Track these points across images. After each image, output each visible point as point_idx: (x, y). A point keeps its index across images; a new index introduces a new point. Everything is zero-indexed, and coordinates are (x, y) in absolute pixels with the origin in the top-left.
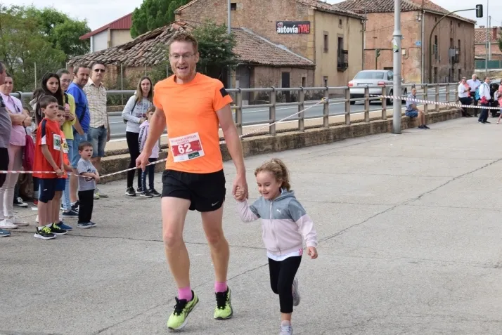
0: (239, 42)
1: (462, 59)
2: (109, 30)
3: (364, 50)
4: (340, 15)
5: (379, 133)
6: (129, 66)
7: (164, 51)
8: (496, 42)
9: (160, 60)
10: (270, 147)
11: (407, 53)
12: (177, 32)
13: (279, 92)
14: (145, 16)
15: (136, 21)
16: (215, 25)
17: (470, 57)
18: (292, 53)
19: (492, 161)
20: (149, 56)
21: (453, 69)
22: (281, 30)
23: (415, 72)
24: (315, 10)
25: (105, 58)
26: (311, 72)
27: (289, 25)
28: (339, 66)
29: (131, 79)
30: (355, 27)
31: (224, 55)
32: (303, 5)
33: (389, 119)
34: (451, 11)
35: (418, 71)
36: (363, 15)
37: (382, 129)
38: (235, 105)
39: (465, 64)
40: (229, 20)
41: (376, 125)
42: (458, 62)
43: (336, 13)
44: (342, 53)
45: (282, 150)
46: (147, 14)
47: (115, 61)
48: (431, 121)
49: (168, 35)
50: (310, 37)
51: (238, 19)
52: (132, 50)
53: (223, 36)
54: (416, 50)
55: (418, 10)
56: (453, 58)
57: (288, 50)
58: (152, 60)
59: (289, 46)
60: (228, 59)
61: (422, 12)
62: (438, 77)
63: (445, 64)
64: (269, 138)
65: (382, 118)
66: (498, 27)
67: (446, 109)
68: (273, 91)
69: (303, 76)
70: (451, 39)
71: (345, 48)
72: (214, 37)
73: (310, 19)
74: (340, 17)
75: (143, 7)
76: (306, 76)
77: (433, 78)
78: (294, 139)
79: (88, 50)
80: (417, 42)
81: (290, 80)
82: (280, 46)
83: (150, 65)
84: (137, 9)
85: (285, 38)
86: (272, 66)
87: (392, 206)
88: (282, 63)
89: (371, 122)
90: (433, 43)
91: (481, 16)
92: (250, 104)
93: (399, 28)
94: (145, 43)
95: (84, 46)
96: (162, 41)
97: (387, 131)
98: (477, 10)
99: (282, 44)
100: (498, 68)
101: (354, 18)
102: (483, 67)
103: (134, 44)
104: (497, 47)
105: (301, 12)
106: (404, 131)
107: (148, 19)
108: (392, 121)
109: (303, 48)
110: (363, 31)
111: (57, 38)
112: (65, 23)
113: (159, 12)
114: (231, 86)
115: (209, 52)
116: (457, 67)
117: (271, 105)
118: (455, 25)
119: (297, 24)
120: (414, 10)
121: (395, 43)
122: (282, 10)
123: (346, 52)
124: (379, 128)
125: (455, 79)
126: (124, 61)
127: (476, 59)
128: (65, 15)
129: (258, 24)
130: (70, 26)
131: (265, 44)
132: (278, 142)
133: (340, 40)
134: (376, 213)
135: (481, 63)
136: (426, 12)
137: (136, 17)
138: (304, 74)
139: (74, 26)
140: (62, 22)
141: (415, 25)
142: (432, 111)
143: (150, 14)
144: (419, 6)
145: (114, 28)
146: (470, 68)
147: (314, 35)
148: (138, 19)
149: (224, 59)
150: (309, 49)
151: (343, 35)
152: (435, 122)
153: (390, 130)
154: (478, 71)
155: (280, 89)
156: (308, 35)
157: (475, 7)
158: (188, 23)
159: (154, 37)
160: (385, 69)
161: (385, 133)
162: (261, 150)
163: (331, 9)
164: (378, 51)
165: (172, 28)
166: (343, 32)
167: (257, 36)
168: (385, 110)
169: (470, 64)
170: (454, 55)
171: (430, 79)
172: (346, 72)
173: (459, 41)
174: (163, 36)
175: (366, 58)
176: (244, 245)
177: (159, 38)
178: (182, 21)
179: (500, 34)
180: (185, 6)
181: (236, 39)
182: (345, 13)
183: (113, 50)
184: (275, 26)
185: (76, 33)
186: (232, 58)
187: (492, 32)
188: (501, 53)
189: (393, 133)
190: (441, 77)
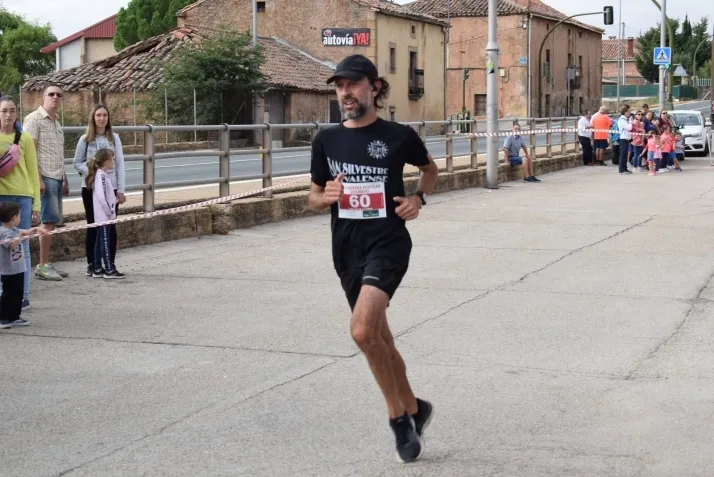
0: (269, 58)
1: (584, 84)
2: (82, 41)
3: (446, 70)
4: (411, 19)
5: (467, 188)
6: (112, 92)
7: (161, 69)
8: (632, 59)
9: (155, 82)
11: (508, 75)
12: (180, 43)
14: (134, 19)
15: (122, 27)
16: (234, 33)
17: (596, 80)
19: (624, 228)
20: (140, 77)
21: (572, 98)
22: (329, 41)
23: (518, 101)
24: (377, 13)
25: (77, 79)
27: (340, 33)
28: (411, 92)
29: (115, 110)
30: (433, 36)
31: (247, 75)
32: (360, 6)
33: (480, 168)
34: (569, 15)
35: (523, 100)
36: (446, 20)
37: (471, 181)
38: (261, 148)
39: (589, 91)
40: (254, 26)
41: (463, 177)
42: (579, 87)
43: (407, 18)
44: (416, 74)
46: (138, 16)
47: (91, 84)
48: (539, 170)
49: (168, 47)
50: (370, 51)
51: (268, 25)
52: (116, 68)
53: (246, 48)
54: (519, 70)
55: (522, 13)
56: (571, 81)
58: (145, 82)
60: (252, 82)
61: (529, 16)
62: (551, 109)
63: (560, 90)
65: (471, 167)
66: (635, 38)
67: (561, 153)
68: (316, 127)
70: (569, 55)
71: (419, 67)
72: (233, 50)
73: (370, 26)
74: (413, 24)
75: (132, 6)
77: (544, 109)
79: (53, 68)
80: (522, 58)
82: (327, 63)
83: (141, 90)
84: (122, 9)
85: (334, 52)
86: (315, 92)
87: (481, 293)
88: (330, 88)
89: (456, 172)
90: (544, 60)
91: (611, 22)
92: (285, 145)
93: (495, 39)
94: (134, 58)
95: (48, 62)
96: (158, 55)
97: (478, 185)
98: (605, 14)
99: (329, 60)
100: (635, 95)
101: (432, 23)
102: (614, 95)
103: (117, 60)
104: (634, 67)
105: (357, 14)
106: (503, 184)
107: (140, 24)
108: (485, 170)
110: (445, 43)
111: (8, 50)
112: (20, 29)
113: (156, 14)
114: (257, 119)
115: (227, 72)
116: (578, 93)
118: (574, 34)
119: (351, 33)
120: (518, 14)
121: (489, 60)
122: (329, 13)
123: (421, 73)
124: (467, 180)
125: (574, 112)
126: (104, 84)
127: (604, 83)
128: (19, 18)
129: (296, 32)
130: (25, 33)
131: (306, 60)
133: (413, 55)
135: (611, 89)
136: (534, 17)
137: (121, 21)
139: (32, 33)
140: (15, 27)
141: (518, 34)
142: (542, 156)
143: (142, 17)
144: (524, 8)
145: (89, 36)
146: (596, 96)
147: (376, 47)
148: (125, 24)
149: (247, 81)
151: (417, 48)
152: (546, 172)
153: (482, 184)
154: (607, 99)
156: (368, 49)
157: (602, 10)
158: (196, 29)
159: (147, 50)
160: (477, 96)
161: (475, 187)
162: (298, 212)
163: (400, 11)
164: (466, 72)
165: (173, 38)
166: (416, 43)
167: (295, 49)
168: (475, 155)
169: (595, 90)
170: (573, 78)
171: (540, 111)
172: (421, 100)
173: (580, 57)
174: (160, 48)
175: (449, 81)
176: (272, 348)
177: (154, 51)
178: (187, 26)
179: (638, 48)
180: (192, 6)
181: (264, 54)
182: (419, 16)
183: (89, 67)
184: (320, 36)
185: (35, 43)
186: (259, 81)
187: (627, 46)
188: (639, 75)
189: (487, 187)
190: (554, 108)
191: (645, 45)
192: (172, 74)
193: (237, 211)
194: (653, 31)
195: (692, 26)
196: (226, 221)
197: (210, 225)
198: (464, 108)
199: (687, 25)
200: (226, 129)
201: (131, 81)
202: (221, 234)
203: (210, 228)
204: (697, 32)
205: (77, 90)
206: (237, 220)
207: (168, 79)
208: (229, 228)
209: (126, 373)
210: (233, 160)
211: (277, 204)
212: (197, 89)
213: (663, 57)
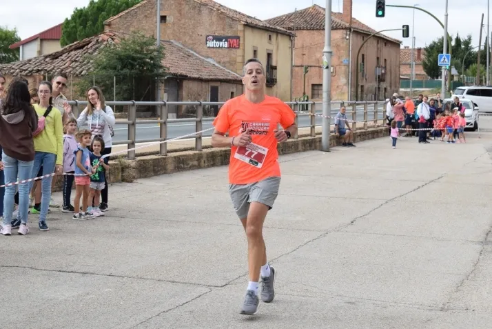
0: (168, 55)
1: (388, 78)
2: (39, 40)
3: (292, 67)
4: (268, 30)
5: (307, 150)
7: (91, 61)
8: (420, 62)
9: (87, 70)
10: (196, 163)
11: (335, 71)
12: (105, 43)
13: (207, 106)
14: (74, 27)
15: (66, 32)
16: (143, 36)
17: (396, 77)
18: (222, 67)
19: (424, 183)
20: (77, 66)
21: (379, 88)
22: (210, 44)
23: (342, 89)
24: (245, 25)
25: (31, 67)
26: (240, 86)
27: (219, 39)
28: (267, 81)
30: (284, 43)
31: (152, 67)
32: (233, 20)
33: (317, 136)
34: (378, 31)
35: (345, 88)
36: (293, 32)
37: (310, 146)
38: (159, 119)
39: (391, 83)
40: (159, 31)
41: (305, 143)
42: (384, 81)
43: (265, 29)
45: (208, 167)
46: (78, 25)
47: (41, 70)
48: (359, 139)
49: (97, 46)
50: (239, 52)
51: (168, 32)
52: (59, 60)
53: (152, 48)
54: (343, 68)
55: (346, 28)
56: (379, 76)
57: (217, 65)
58: (79, 71)
59: (218, 60)
60: (155, 72)
61: (350, 30)
62: (365, 96)
63: (371, 82)
64: (195, 154)
65: (311, 135)
66: (422, 48)
67: (374, 127)
68: (200, 105)
69: (232, 90)
70: (378, 58)
71: (274, 64)
72: (142, 48)
73: (240, 34)
74: (270, 34)
75: (74, 18)
76: (234, 90)
77: (359, 96)
78: (221, 155)
79: (18, 59)
80: (344, 59)
81: (219, 94)
82: (209, 60)
83: (77, 75)
84: (67, 19)
85: (214, 52)
86: (200, 80)
87: (322, 233)
88: (211, 77)
89: (300, 139)
90: (360, 61)
91: (407, 36)
92: (177, 118)
93: (330, 45)
94: (73, 53)
95: (14, 55)
96: (90, 51)
97: (315, 149)
98: (403, 30)
99: (211, 58)
100: (422, 87)
101: (283, 34)
102: (408, 86)
103: (62, 53)
104: (421, 68)
105: (231, 26)
106: (333, 148)
107: (78, 30)
108: (321, 138)
109: (232, 63)
113: (89, 23)
114: (159, 99)
115: (137, 64)
116: (383, 85)
117: (198, 119)
118: (382, 44)
119: (227, 38)
120: (342, 29)
121: (325, 59)
122: (212, 24)
123: (275, 68)
124: (308, 145)
125: (380, 98)
126: (51, 70)
127: (401, 78)
129: (188, 37)
131: (194, 58)
132: (204, 159)
133: (269, 55)
134: (307, 240)
135: (406, 82)
136: (354, 31)
137: (66, 28)
138: (233, 88)
139: (4, 35)
141: (343, 43)
142: (360, 129)
143: (81, 25)
144: (347, 25)
145: (44, 38)
146: (396, 87)
147: (244, 49)
148: (68, 29)
149: (152, 71)
150: (238, 64)
151: (272, 51)
152: (364, 139)
153: (318, 147)
154: (403, 90)
155: (208, 103)
156: (238, 50)
157: (401, 28)
158: (116, 33)
159: (82, 47)
160: (313, 85)
161: (313, 150)
162: (186, 166)
163: (261, 24)
164: (306, 68)
165: (100, 39)
166: (272, 47)
167: (187, 49)
168: (314, 127)
169: (395, 83)
170: (380, 74)
171: (357, 97)
172: (275, 88)
173: (385, 60)
174: (91, 47)
175: (294, 74)
176: (161, 277)
177: (87, 49)
178: (110, 31)
179: (424, 54)
180: (115, 17)
181: (165, 51)
182: (274, 29)
183: (40, 59)
184: (205, 40)
185: (5, 42)
186: (161, 71)
187: (416, 53)
188: (425, 73)
189: (322, 149)
190: (367, 95)
191: (429, 52)
192: (99, 65)
193: (140, 166)
194: (435, 43)
195: (462, 40)
196: (132, 173)
197: (120, 174)
198: (304, 93)
199: (458, 40)
200: (133, 105)
201: (70, 69)
202: (128, 182)
203: (120, 177)
204: (464, 45)
205: (31, 74)
206: (140, 171)
207: (96, 68)
208: (134, 178)
209: (43, 299)
210: (138, 127)
211: (170, 161)
212: (116, 75)
213: (444, 61)
